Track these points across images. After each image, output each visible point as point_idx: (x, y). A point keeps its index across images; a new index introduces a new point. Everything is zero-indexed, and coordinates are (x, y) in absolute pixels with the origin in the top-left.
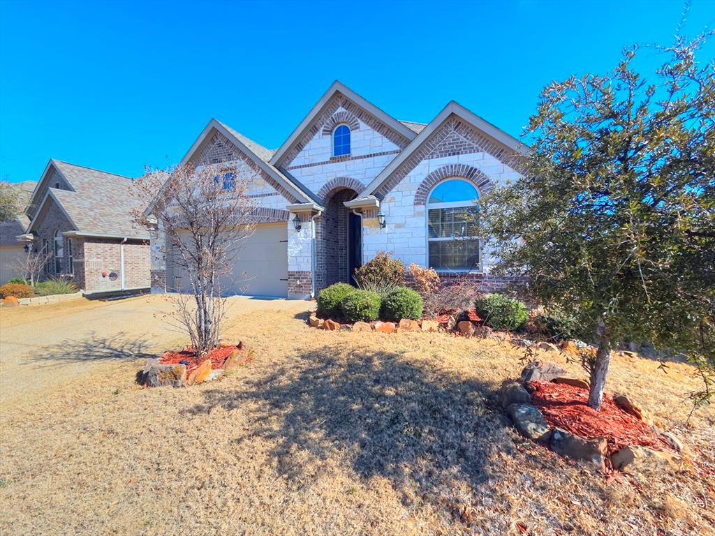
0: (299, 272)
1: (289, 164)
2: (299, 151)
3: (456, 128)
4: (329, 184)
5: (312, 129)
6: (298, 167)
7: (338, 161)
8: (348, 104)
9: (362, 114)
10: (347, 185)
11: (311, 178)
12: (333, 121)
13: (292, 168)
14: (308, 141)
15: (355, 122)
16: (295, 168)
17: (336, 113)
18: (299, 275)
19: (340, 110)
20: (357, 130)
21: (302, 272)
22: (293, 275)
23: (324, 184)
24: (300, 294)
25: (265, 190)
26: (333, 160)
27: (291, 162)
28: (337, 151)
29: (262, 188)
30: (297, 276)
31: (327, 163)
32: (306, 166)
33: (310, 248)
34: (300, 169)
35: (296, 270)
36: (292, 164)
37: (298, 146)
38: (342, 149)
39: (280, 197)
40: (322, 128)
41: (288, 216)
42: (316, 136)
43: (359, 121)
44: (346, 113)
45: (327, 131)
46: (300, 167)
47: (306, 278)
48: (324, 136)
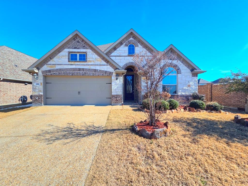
0: (117, 95)
1: (110, 54)
2: (115, 50)
3: (171, 52)
4: (127, 64)
5: (121, 43)
6: (114, 56)
7: (131, 56)
8: (135, 37)
9: (140, 42)
10: (134, 65)
11: (120, 61)
12: (129, 42)
13: (112, 56)
14: (119, 47)
15: (137, 44)
16: (113, 56)
17: (130, 39)
18: (117, 96)
19: (131, 39)
20: (138, 47)
21: (118, 95)
22: (114, 96)
23: (125, 63)
24: (117, 103)
25: (101, 63)
26: (129, 56)
27: (111, 54)
28: (129, 53)
29: (100, 62)
30: (116, 96)
31: (126, 56)
32: (118, 56)
33: (121, 86)
34: (115, 57)
35: (116, 94)
36: (112, 55)
37: (115, 49)
38: (131, 52)
39: (109, 66)
40: (124, 44)
41: (112, 74)
42: (122, 46)
43: (138, 44)
44: (134, 40)
45: (126, 45)
46: (115, 56)
47: (120, 97)
48: (125, 47)
